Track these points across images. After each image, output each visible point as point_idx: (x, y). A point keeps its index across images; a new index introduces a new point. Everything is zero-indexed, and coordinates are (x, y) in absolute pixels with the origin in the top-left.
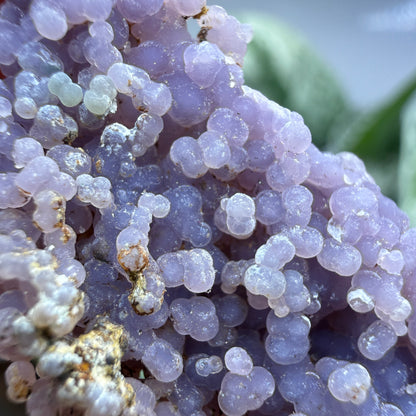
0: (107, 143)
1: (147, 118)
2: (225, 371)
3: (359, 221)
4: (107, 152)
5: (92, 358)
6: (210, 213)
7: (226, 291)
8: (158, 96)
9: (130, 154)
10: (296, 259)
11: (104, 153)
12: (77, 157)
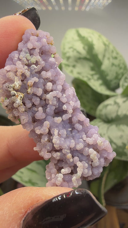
0: (32, 67)
1: (40, 66)
2: (38, 111)
3: (69, 95)
5: (19, 95)
6: (45, 85)
7: (43, 99)
8: (42, 63)
9: (35, 70)
10: (56, 96)
12: (26, 67)
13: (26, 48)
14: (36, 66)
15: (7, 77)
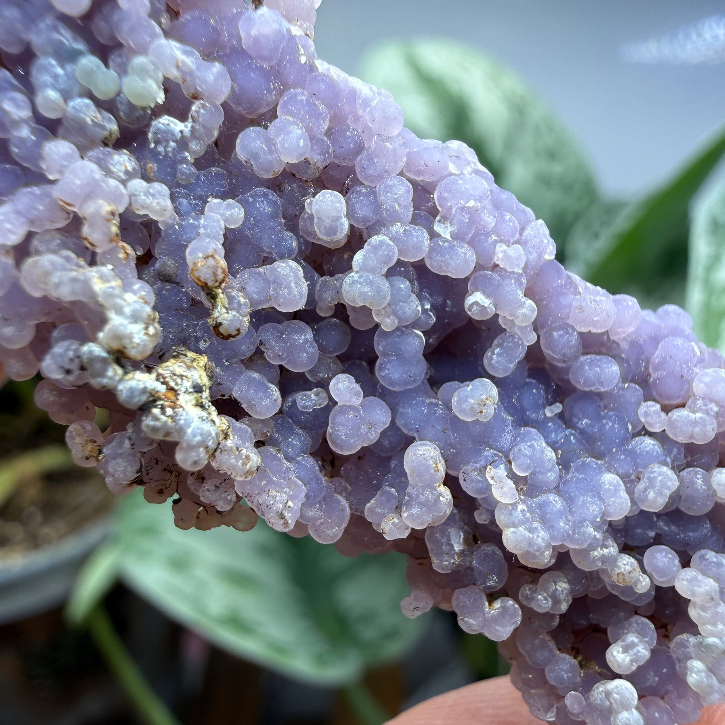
0: (157, 142)
1: (203, 106)
2: (332, 403)
3: (469, 213)
4: (159, 153)
5: (177, 384)
6: (293, 222)
7: (322, 314)
8: (214, 78)
9: (187, 154)
10: (399, 263)
11: (154, 154)
12: (123, 160)
13: (49, 20)
14: (183, 118)
15: (37, 294)
